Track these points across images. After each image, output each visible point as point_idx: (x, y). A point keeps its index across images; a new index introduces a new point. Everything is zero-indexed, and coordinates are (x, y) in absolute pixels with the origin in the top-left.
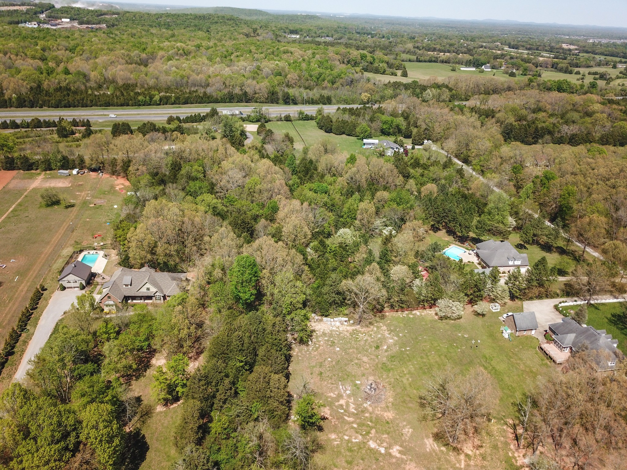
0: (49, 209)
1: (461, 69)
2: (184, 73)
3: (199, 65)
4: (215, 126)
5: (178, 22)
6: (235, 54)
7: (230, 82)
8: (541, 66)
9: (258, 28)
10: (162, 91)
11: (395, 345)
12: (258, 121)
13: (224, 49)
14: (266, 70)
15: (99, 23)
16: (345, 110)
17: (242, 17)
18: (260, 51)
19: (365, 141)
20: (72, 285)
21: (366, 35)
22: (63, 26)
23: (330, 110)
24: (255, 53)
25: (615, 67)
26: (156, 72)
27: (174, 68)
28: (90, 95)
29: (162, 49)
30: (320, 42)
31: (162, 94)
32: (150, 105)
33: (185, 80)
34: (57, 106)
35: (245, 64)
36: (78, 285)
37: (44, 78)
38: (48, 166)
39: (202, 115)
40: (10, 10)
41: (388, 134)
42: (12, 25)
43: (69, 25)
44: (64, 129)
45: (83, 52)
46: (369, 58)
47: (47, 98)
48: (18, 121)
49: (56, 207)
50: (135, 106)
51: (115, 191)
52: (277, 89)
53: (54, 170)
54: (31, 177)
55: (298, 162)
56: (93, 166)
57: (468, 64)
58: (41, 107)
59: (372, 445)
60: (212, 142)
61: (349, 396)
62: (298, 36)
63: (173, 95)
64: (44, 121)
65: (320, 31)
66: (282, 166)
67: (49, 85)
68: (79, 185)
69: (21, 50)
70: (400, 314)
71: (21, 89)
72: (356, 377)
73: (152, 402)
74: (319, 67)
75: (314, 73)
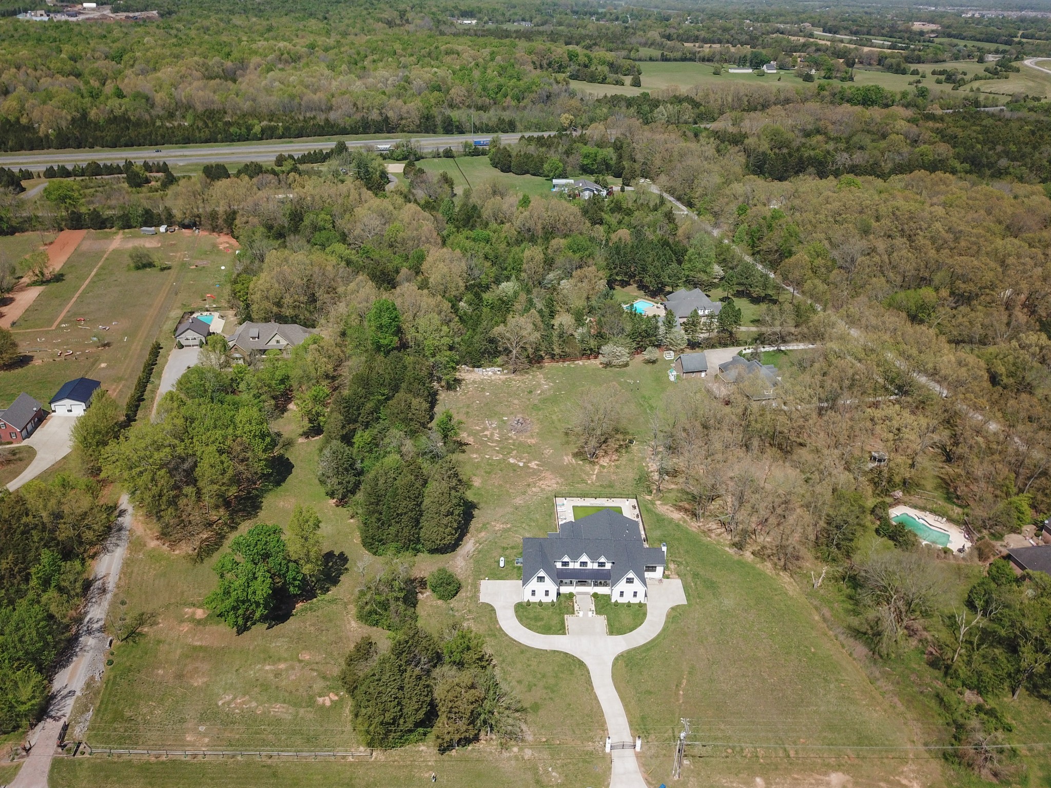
0: (140, 272)
1: (730, 71)
2: (294, 92)
3: (315, 77)
4: (345, 167)
6: (370, 58)
7: (363, 103)
8: (860, 63)
9: (408, 9)
10: (265, 119)
11: (549, 390)
12: (405, 158)
13: (353, 51)
14: (417, 83)
15: (145, 9)
16: (530, 139)
18: (409, 51)
19: (555, 181)
20: (191, 342)
21: (588, 16)
22: (87, 16)
23: (509, 140)
24: (401, 56)
25: (981, 60)
26: (251, 90)
27: (277, 83)
28: (160, 127)
29: (255, 52)
30: (510, 31)
31: (264, 123)
32: (247, 139)
33: (297, 100)
34: (114, 145)
35: (386, 74)
36: (197, 342)
37: (89, 105)
38: (126, 223)
39: (324, 152)
41: (592, 173)
42: (8, 18)
43: (96, 15)
44: (137, 175)
45: (135, 61)
46: (582, 59)
47: (98, 133)
48: (70, 168)
49: (148, 270)
50: (227, 141)
51: (219, 251)
52: (435, 111)
53: (135, 227)
54: (107, 237)
55: (457, 209)
56: (186, 221)
57: (741, 62)
58: (92, 147)
59: (512, 461)
60: (340, 185)
61: (495, 429)
62: (474, 22)
63: (280, 124)
64: (105, 165)
65: (512, 11)
66: (434, 213)
67: (97, 114)
68: (172, 245)
69: (39, 60)
70: (560, 364)
71: (59, 121)
72: (503, 415)
73: (293, 436)
74: (500, 75)
75: (491, 86)
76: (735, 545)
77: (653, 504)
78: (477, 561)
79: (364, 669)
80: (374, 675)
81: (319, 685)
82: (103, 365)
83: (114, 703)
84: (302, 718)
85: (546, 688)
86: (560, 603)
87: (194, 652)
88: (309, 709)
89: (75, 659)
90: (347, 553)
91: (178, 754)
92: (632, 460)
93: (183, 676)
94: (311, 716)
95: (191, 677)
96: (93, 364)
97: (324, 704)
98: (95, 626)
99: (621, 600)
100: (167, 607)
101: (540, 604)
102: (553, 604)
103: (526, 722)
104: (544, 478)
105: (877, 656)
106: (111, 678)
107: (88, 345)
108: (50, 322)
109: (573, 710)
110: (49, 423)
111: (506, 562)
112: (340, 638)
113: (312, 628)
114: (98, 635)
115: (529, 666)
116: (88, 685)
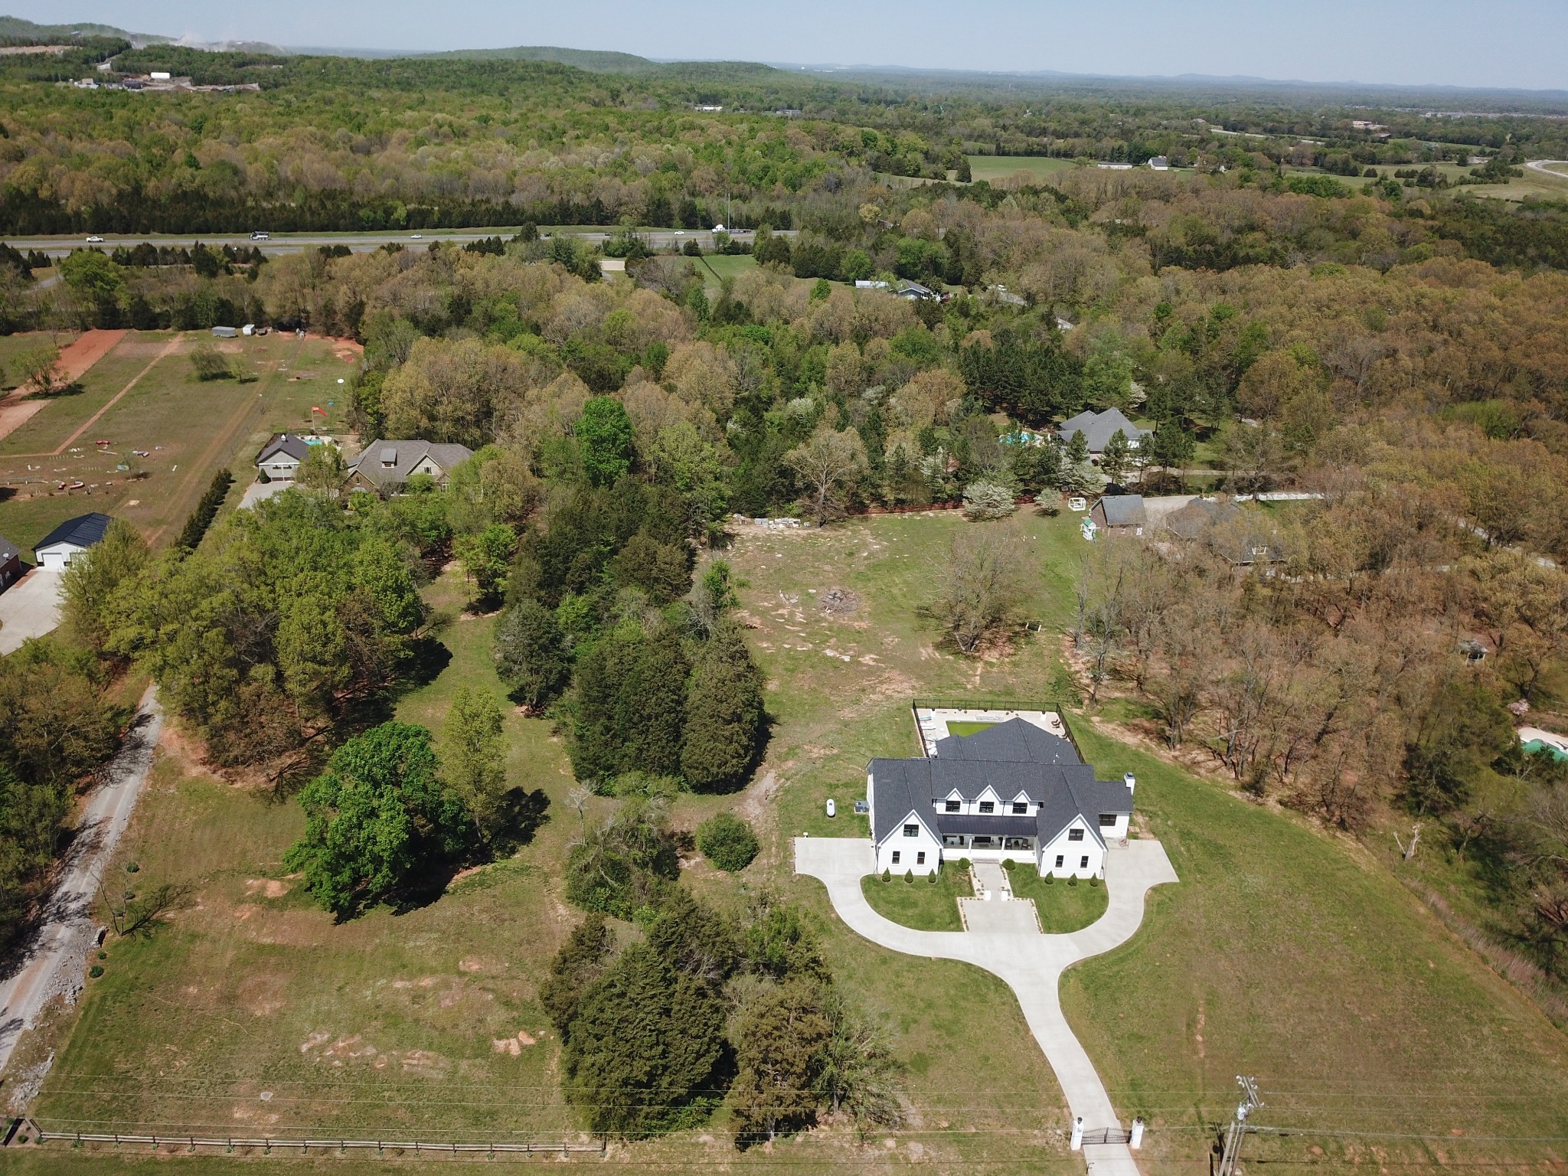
0: (208, 385)
1: (1099, 166)
2: (458, 169)
3: (488, 153)
5: (431, 77)
6: (571, 133)
7: (561, 184)
8: (1289, 162)
9: (623, 89)
10: (412, 201)
11: (883, 551)
12: (623, 255)
13: (546, 125)
14: (643, 161)
15: (242, 82)
17: (585, 68)
18: (628, 123)
19: (859, 283)
20: (283, 473)
21: (883, 105)
22: (155, 88)
24: (617, 131)
25: (1463, 163)
26: (393, 166)
27: (432, 158)
28: (252, 208)
29: (401, 125)
31: (411, 206)
32: (385, 228)
33: (462, 179)
34: (181, 229)
35: (595, 150)
36: (293, 474)
37: (146, 175)
38: (191, 321)
39: (503, 240)
40: (23, 54)
41: (915, 275)
42: (40, 84)
43: (170, 87)
44: (211, 262)
45: (221, 131)
46: (883, 144)
47: (157, 214)
48: (109, 252)
49: (220, 381)
50: (354, 230)
51: (335, 360)
52: (670, 196)
53: (204, 328)
54: (158, 339)
55: (711, 304)
56: (285, 319)
57: (1116, 157)
58: (146, 232)
59: (829, 653)
61: (795, 605)
62: (719, 108)
63: (436, 208)
64: (163, 250)
67: (157, 188)
68: (260, 350)
69: (77, 127)
70: (897, 515)
71: (98, 196)
72: (808, 586)
73: (451, 611)
74: (765, 155)
75: (753, 167)
76: (1245, 787)
77: (1088, 721)
78: (784, 807)
79: (591, 976)
80: (612, 985)
81: (497, 1017)
82: (133, 503)
83: (95, 1046)
84: (465, 1078)
85: (937, 1027)
86: (946, 878)
87: (258, 956)
88: (478, 1061)
89: (28, 962)
90: (547, 792)
91: (215, 1146)
92: (1040, 655)
93: (236, 997)
94: (482, 1074)
95: (251, 1001)
96: (117, 500)
97: (507, 1052)
98: (73, 906)
99: (1060, 873)
100: (214, 876)
101: (909, 877)
102: (932, 878)
103: (905, 1089)
104: (890, 680)
105: (1554, 978)
106: (96, 999)
107: (111, 477)
108: (53, 446)
109: (994, 1068)
110: (30, 581)
111: (838, 808)
112: (537, 933)
113: (484, 915)
114: (77, 920)
115: (901, 986)
116: (49, 1011)
